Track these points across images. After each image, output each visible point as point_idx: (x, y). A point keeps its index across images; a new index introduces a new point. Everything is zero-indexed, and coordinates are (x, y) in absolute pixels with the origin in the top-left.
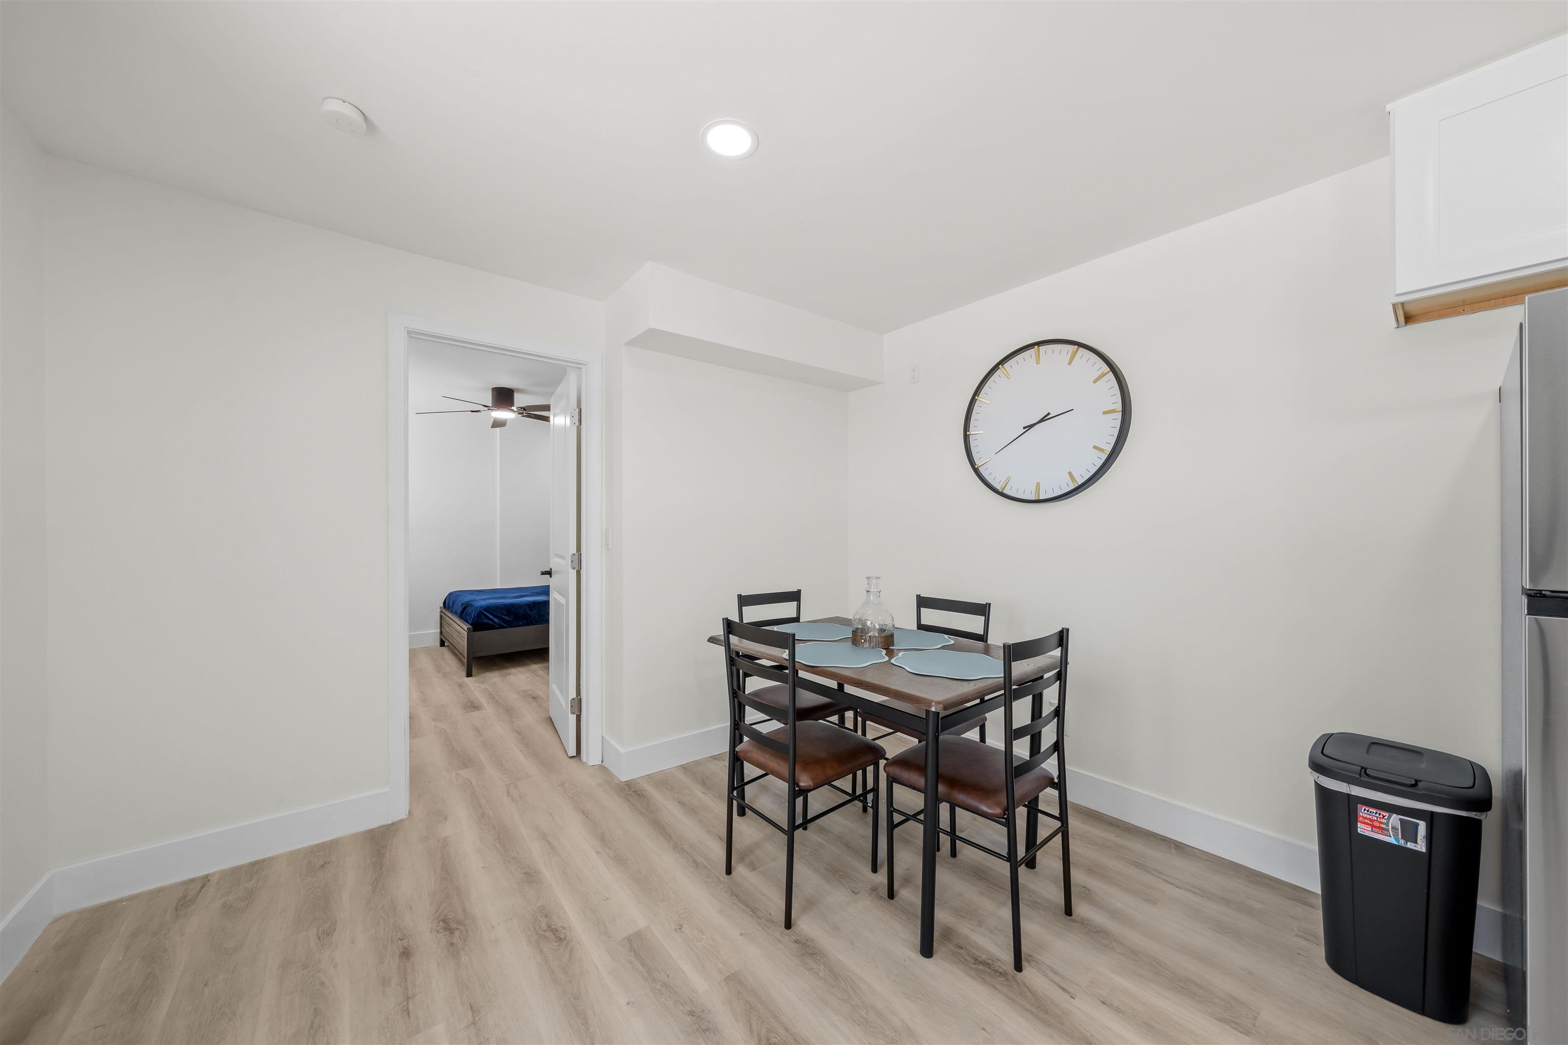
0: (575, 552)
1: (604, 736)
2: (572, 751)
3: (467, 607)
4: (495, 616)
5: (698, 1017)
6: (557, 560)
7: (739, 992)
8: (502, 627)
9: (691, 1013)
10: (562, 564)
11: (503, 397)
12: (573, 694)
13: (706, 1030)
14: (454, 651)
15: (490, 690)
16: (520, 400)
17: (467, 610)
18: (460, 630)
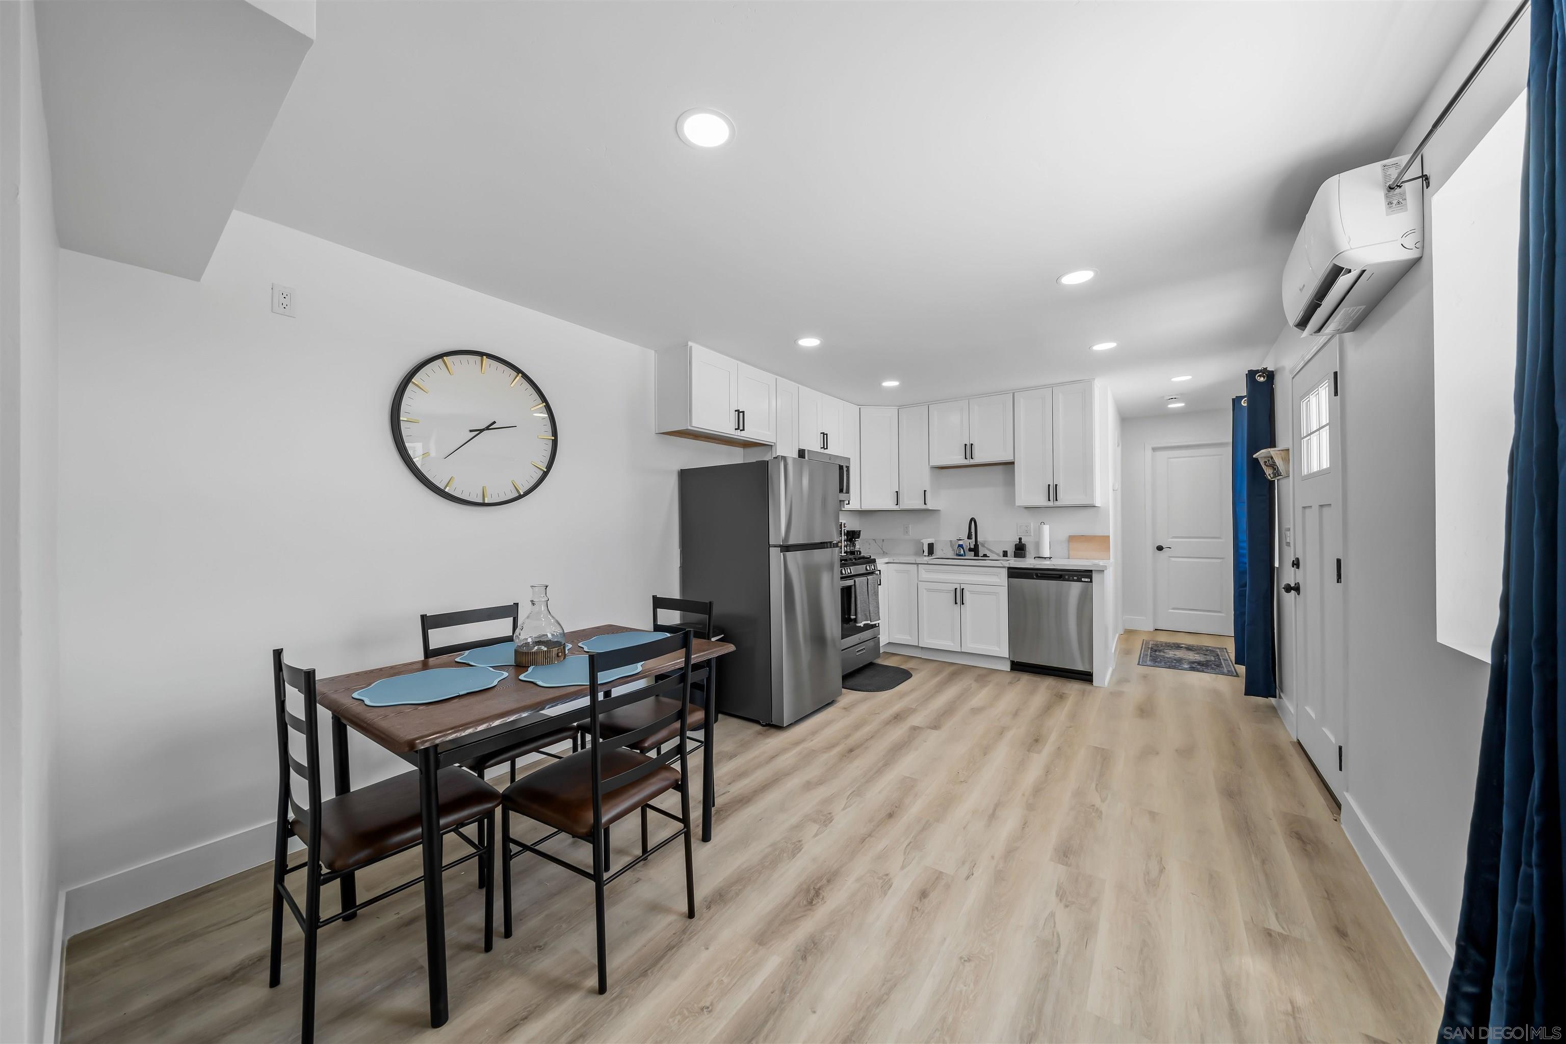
5: (805, 952)
7: (773, 933)
9: (804, 958)
13: (815, 944)
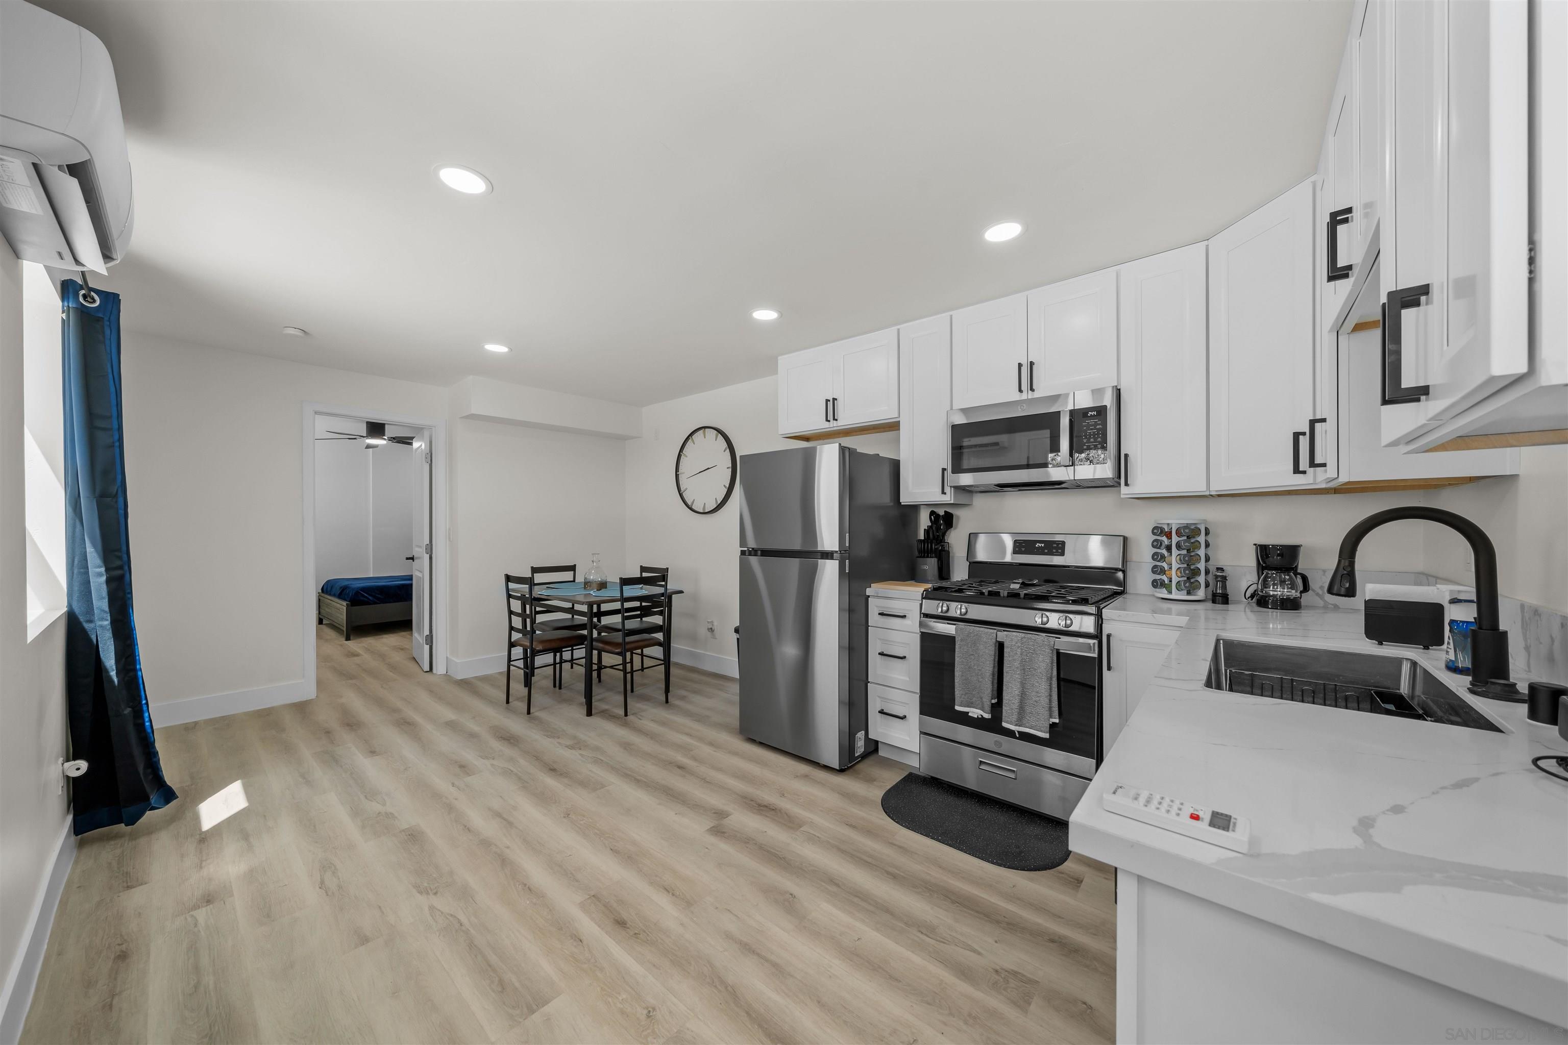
0: (428, 543)
1: (448, 656)
2: (427, 668)
3: (346, 589)
4: (370, 595)
6: (417, 549)
8: (375, 603)
10: (419, 551)
11: (376, 429)
12: (427, 632)
14: (334, 627)
15: (366, 646)
16: (390, 432)
17: (345, 591)
18: (340, 609)
